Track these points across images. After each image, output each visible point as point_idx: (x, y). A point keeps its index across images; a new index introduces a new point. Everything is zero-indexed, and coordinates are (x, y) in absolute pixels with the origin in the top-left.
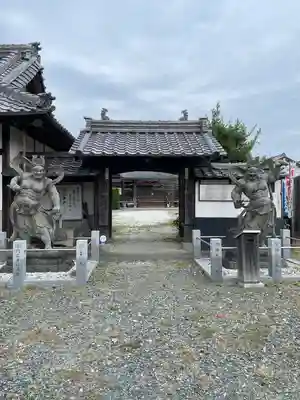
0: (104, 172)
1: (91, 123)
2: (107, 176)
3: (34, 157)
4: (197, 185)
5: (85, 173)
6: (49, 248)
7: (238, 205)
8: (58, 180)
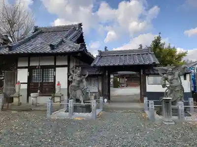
0: (105, 72)
1: (101, 52)
2: (107, 74)
3: (77, 68)
4: (147, 77)
5: (97, 73)
6: (82, 103)
7: (164, 86)
8: (86, 76)
